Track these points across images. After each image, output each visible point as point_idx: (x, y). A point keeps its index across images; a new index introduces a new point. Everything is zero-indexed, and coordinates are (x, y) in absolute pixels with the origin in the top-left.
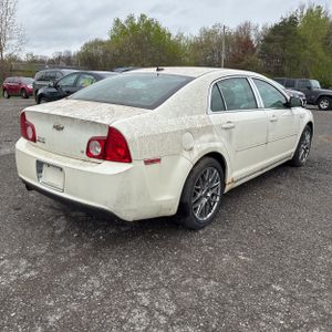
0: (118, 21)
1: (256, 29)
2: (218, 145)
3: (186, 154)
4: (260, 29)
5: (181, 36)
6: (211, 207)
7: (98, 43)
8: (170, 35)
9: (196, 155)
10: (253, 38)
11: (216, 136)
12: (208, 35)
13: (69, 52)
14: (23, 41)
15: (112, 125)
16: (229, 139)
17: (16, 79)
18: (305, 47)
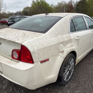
0: (33, 1)
1: (74, 2)
2: (74, 48)
3: (61, 54)
4: (75, 2)
5: (52, 5)
6: (70, 74)
7: (28, 8)
8: (49, 5)
9: (65, 54)
10: (73, 5)
11: (73, 43)
12: (60, 4)
13: (20, 11)
14: (6, 8)
15: (23, 44)
16: (78, 44)
17: (4, 19)
18: (89, 7)
